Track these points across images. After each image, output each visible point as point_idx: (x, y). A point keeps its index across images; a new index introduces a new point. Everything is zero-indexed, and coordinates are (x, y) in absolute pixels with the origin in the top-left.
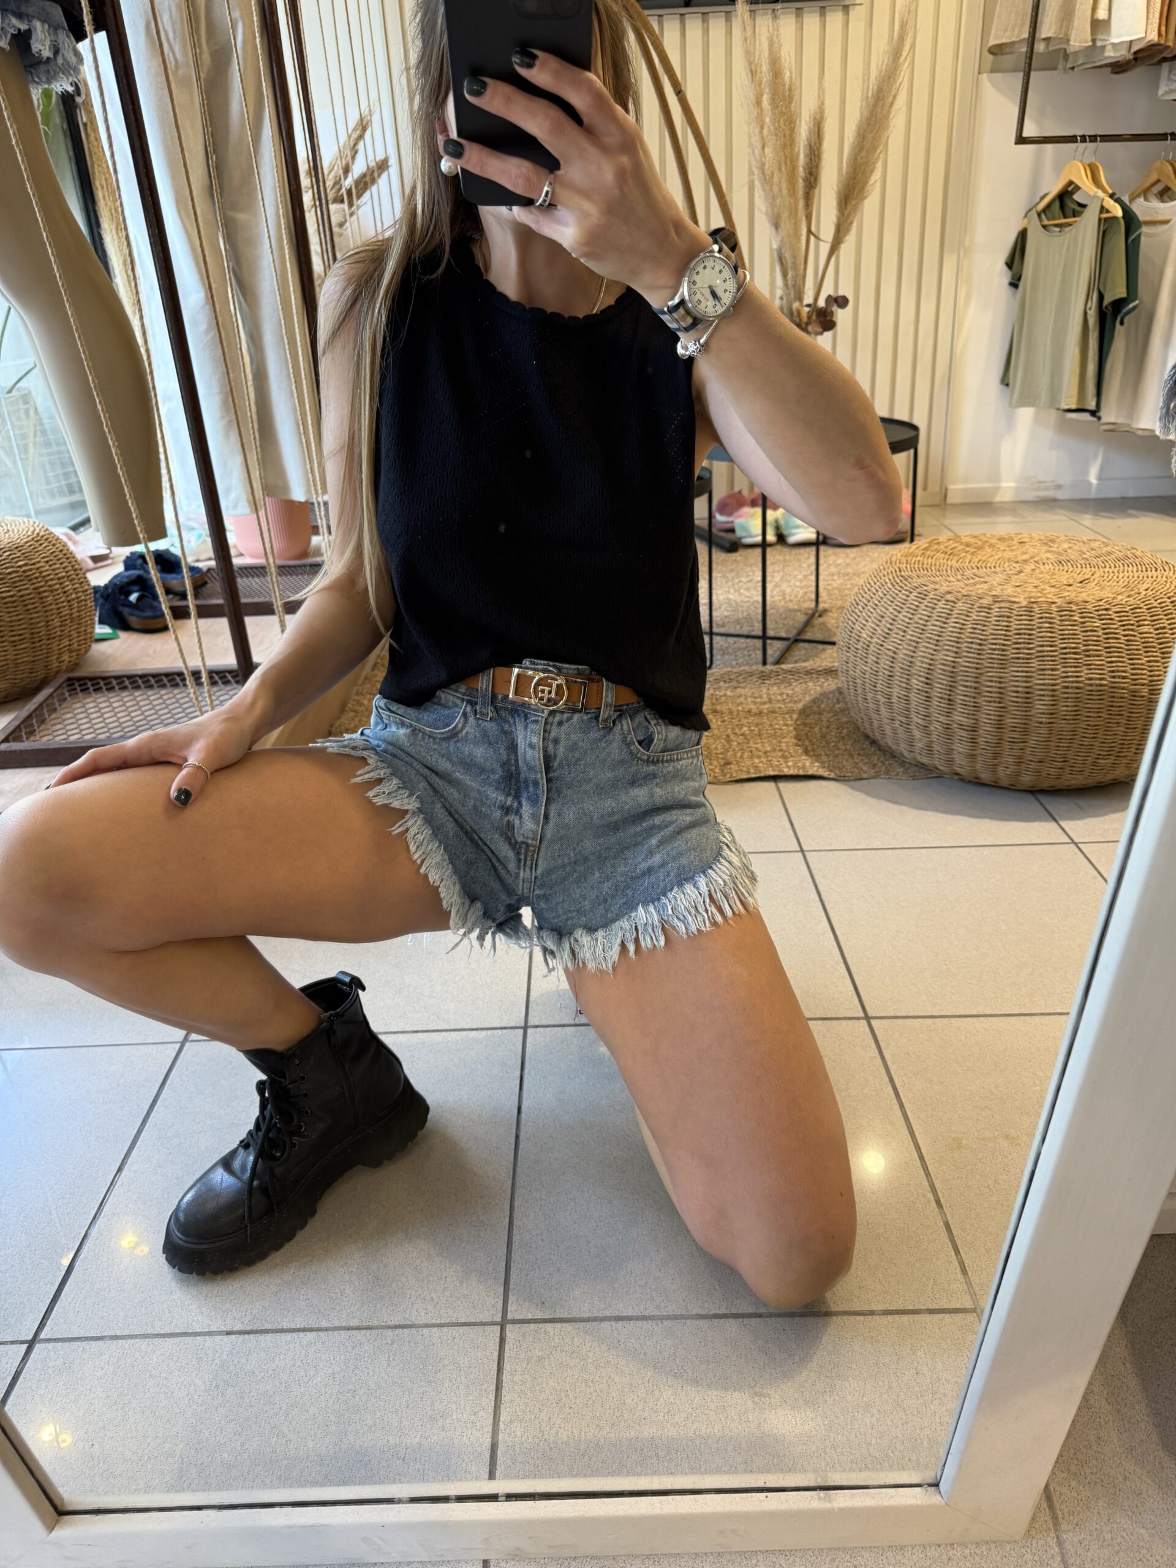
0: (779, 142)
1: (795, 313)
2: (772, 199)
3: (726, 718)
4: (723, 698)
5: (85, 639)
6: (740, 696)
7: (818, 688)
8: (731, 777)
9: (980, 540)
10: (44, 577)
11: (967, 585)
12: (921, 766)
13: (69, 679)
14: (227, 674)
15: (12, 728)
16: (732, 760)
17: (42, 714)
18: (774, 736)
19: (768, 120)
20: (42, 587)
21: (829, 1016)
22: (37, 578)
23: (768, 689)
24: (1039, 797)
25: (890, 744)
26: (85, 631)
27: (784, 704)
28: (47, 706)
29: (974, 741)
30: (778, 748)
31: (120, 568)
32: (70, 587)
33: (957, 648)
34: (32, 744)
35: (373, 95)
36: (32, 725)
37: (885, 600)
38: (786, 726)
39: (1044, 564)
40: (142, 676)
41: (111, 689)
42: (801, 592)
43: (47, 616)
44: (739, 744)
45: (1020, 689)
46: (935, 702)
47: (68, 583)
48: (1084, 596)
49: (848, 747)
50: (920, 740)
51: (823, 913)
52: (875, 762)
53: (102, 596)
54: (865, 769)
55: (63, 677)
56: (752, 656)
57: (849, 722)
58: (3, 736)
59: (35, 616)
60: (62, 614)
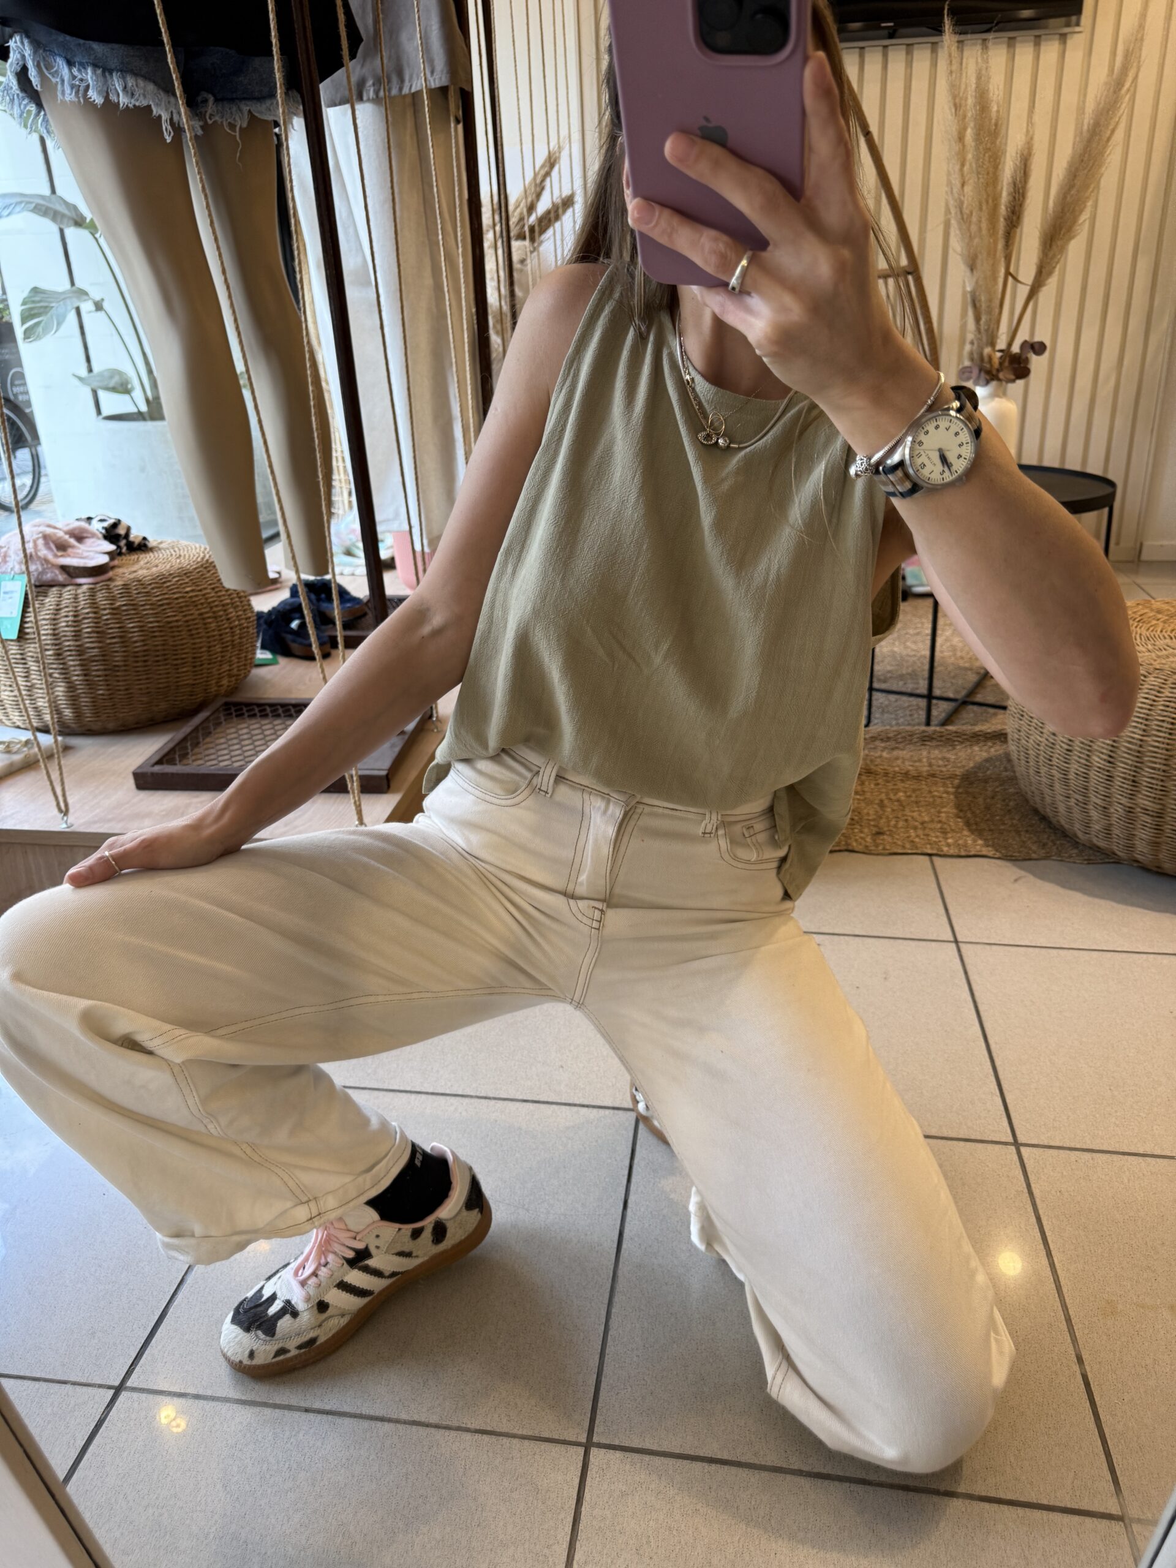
0: (982, 180)
1: (986, 359)
2: (969, 238)
3: (880, 781)
4: (878, 760)
5: (245, 665)
6: (897, 759)
7: (984, 754)
8: (884, 849)
10: (209, 603)
11: (1159, 657)
12: (1097, 849)
13: (226, 704)
15: (166, 750)
16: (885, 829)
17: (197, 738)
18: (933, 804)
19: (970, 156)
20: (207, 613)
21: (973, 1138)
22: (202, 604)
23: (929, 753)
25: (1063, 822)
26: (246, 657)
27: (946, 768)
28: (202, 729)
29: (1158, 828)
30: (936, 819)
31: (286, 595)
32: (235, 613)
34: (184, 767)
36: (186, 748)
38: (946, 793)
41: (265, 716)
43: (209, 642)
44: (893, 810)
46: (1118, 781)
47: (232, 610)
49: (1015, 822)
50: (1098, 822)
51: (975, 1016)
52: (1045, 841)
53: (266, 622)
54: (1034, 848)
55: (221, 701)
56: (916, 716)
57: (1017, 793)
58: (157, 757)
59: (199, 640)
60: (225, 640)
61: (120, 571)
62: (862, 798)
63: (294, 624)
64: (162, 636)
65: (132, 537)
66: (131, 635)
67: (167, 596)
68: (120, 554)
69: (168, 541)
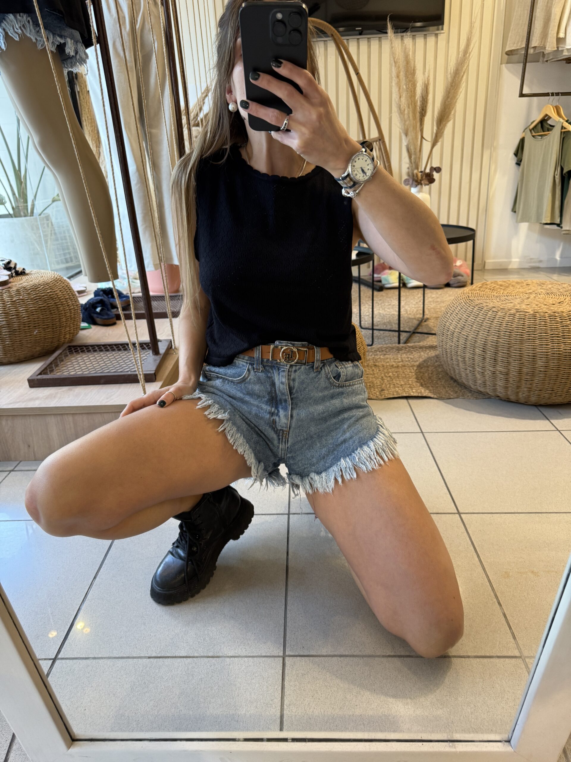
0: (408, 94)
1: (415, 175)
2: (405, 122)
3: (381, 369)
4: (379, 360)
5: (77, 328)
6: (387, 358)
7: (426, 355)
8: (385, 396)
9: (507, 283)
10: (59, 298)
11: (502, 304)
12: (480, 392)
13: (69, 346)
14: (144, 345)
15: (43, 369)
16: (385, 388)
17: (57, 362)
18: (405, 377)
19: (403, 84)
20: (58, 302)
21: (440, 512)
22: (56, 298)
23: (401, 355)
24: (540, 408)
25: (464, 381)
26: (76, 324)
27: (410, 362)
28: (59, 358)
29: (507, 380)
30: (407, 383)
31: (92, 296)
32: (71, 303)
33: (498, 334)
34: (53, 375)
36: (52, 367)
37: (462, 311)
38: (411, 373)
39: (540, 294)
40: (103, 345)
41: (89, 351)
42: (415, 310)
43: (60, 317)
44: (388, 381)
45: (530, 354)
46: (488, 360)
48: (561, 309)
49: (443, 383)
50: (480, 380)
51: (433, 461)
52: (457, 390)
53: (84, 309)
54: (452, 393)
55: (66, 346)
56: (393, 339)
57: (443, 371)
58: (39, 372)
59: (55, 316)
60: (67, 316)
61: (14, 284)
62: (373, 376)
63: (98, 309)
64: (37, 314)
65: (17, 269)
66: (21, 314)
67: (38, 295)
68: (12, 276)
69: (34, 271)
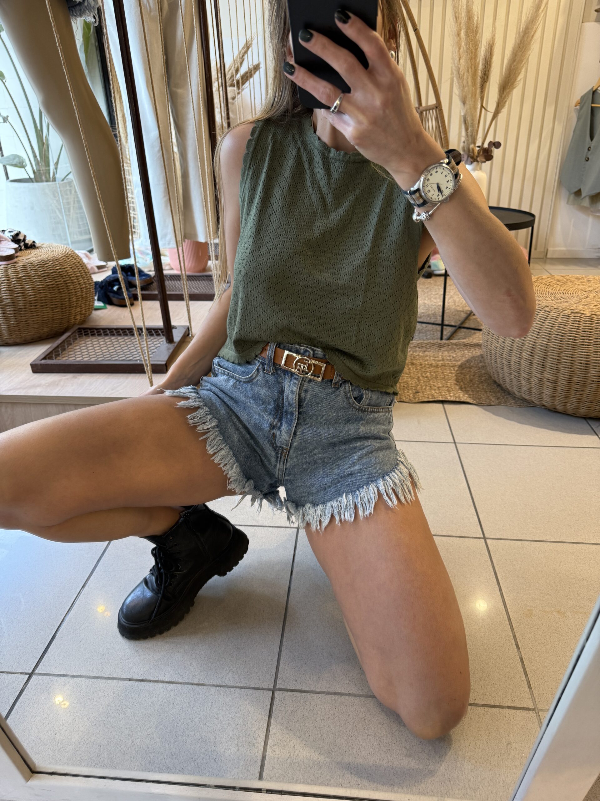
0: (468, 56)
1: (471, 151)
2: (462, 87)
3: (418, 368)
4: (417, 357)
5: (89, 309)
6: (427, 356)
7: (470, 354)
8: (419, 400)
9: (565, 278)
10: (69, 275)
11: (557, 303)
12: (524, 400)
13: (79, 329)
14: (159, 331)
15: (48, 352)
16: (420, 390)
17: (64, 346)
18: (444, 379)
19: (463, 44)
20: (68, 280)
21: (463, 536)
22: (65, 276)
23: (443, 353)
24: (590, 422)
25: (508, 387)
26: (89, 304)
27: (451, 361)
28: (67, 341)
29: (555, 389)
30: (445, 386)
31: (109, 273)
32: (82, 281)
33: (549, 337)
34: (58, 361)
35: (254, 30)
36: (58, 351)
38: (451, 374)
40: (116, 329)
41: (100, 335)
43: (70, 296)
44: (424, 382)
45: (583, 362)
46: (535, 366)
47: (81, 279)
49: (484, 387)
50: (525, 386)
51: (464, 478)
52: (499, 396)
53: (100, 287)
54: (493, 399)
55: (77, 327)
56: (435, 334)
57: (486, 373)
58: (43, 356)
59: (64, 295)
60: (78, 295)
61: (21, 258)
62: (409, 376)
63: (115, 288)
64: (44, 293)
65: (27, 241)
66: (27, 292)
67: (46, 272)
68: (21, 250)
69: (46, 243)
